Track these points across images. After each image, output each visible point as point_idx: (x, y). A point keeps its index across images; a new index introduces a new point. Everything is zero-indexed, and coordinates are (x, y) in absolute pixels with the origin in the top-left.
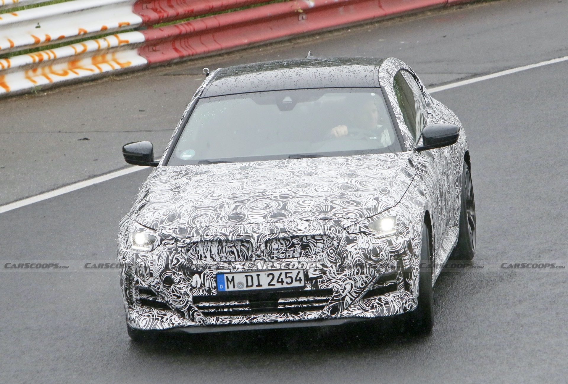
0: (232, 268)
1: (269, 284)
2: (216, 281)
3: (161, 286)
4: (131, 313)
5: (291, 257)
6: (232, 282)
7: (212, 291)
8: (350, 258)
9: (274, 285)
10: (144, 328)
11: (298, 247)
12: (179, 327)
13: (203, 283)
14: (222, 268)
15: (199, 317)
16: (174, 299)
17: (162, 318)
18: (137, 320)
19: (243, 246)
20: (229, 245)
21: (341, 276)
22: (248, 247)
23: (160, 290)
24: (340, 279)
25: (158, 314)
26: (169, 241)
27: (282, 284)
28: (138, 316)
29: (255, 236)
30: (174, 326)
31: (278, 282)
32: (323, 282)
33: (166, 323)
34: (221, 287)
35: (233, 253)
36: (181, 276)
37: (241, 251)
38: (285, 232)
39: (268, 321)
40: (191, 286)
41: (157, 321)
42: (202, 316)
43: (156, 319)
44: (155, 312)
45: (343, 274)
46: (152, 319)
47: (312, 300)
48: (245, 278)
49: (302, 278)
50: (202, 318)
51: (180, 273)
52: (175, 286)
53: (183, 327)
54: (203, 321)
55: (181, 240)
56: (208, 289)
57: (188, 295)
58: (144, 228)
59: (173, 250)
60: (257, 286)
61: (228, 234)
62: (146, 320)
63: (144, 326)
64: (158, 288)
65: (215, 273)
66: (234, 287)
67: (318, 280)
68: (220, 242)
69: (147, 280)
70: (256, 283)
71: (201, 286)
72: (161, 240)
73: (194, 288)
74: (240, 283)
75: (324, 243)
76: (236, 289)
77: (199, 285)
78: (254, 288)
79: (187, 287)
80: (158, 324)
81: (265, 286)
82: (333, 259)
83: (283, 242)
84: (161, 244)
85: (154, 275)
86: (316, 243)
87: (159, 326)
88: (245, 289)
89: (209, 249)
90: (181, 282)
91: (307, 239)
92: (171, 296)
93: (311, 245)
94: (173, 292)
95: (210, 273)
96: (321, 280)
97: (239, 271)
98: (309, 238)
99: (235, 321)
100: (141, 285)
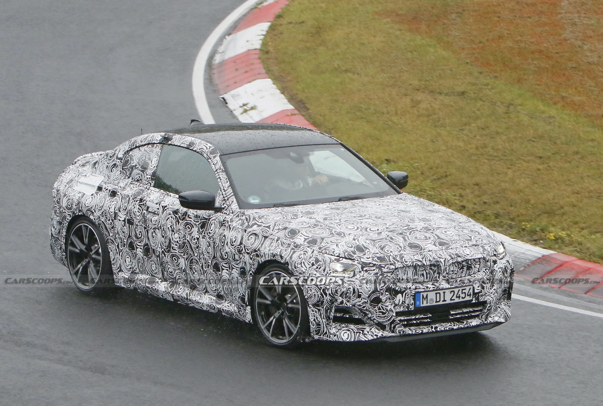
0: (426, 288)
1: (451, 300)
2: (414, 299)
3: (368, 305)
4: (330, 329)
5: (460, 276)
6: (426, 299)
7: (410, 307)
8: (497, 275)
9: (454, 300)
10: (348, 340)
11: (465, 268)
12: (383, 337)
13: (404, 301)
14: (418, 288)
15: (400, 329)
16: (379, 315)
17: (363, 331)
18: (338, 333)
19: (431, 269)
20: (421, 269)
21: (492, 290)
22: (435, 269)
23: (365, 309)
24: (492, 293)
25: (356, 328)
26: (370, 268)
27: (459, 299)
28: (337, 331)
29: (442, 260)
30: (378, 337)
31: (457, 297)
32: (482, 296)
33: (369, 336)
34: (418, 303)
35: (423, 275)
36: (388, 296)
37: (429, 273)
38: (460, 257)
39: (447, 329)
40: (395, 304)
41: (358, 334)
42: (402, 328)
43: (357, 333)
44: (352, 326)
45: (493, 289)
46: (353, 333)
47: (472, 310)
48: (435, 295)
49: (472, 293)
50: (403, 329)
51: (387, 293)
52: (382, 304)
53: (385, 337)
54: (403, 332)
55: (385, 266)
56: (407, 305)
57: (392, 311)
58: (339, 259)
59: (379, 275)
60: (443, 301)
61: (421, 260)
62: (347, 333)
63: (347, 339)
64: (364, 307)
65: (414, 292)
66: (427, 303)
67: (480, 294)
68: (415, 267)
69: (353, 301)
70: (442, 299)
71: (402, 303)
72: (362, 268)
73: (396, 305)
74: (432, 300)
75: (479, 265)
76: (429, 304)
77: (400, 303)
78: (441, 303)
79: (392, 304)
80: (361, 336)
81: (448, 301)
82: (489, 277)
83: (456, 265)
84: (363, 270)
85: (362, 296)
86: (476, 264)
87: (363, 338)
88: (434, 304)
89: (406, 273)
90: (387, 301)
91: (471, 262)
92: (377, 313)
93: (473, 267)
94: (379, 309)
95: (410, 292)
96: (481, 294)
97: (431, 289)
98: (472, 261)
99: (425, 331)
100: (345, 305)
